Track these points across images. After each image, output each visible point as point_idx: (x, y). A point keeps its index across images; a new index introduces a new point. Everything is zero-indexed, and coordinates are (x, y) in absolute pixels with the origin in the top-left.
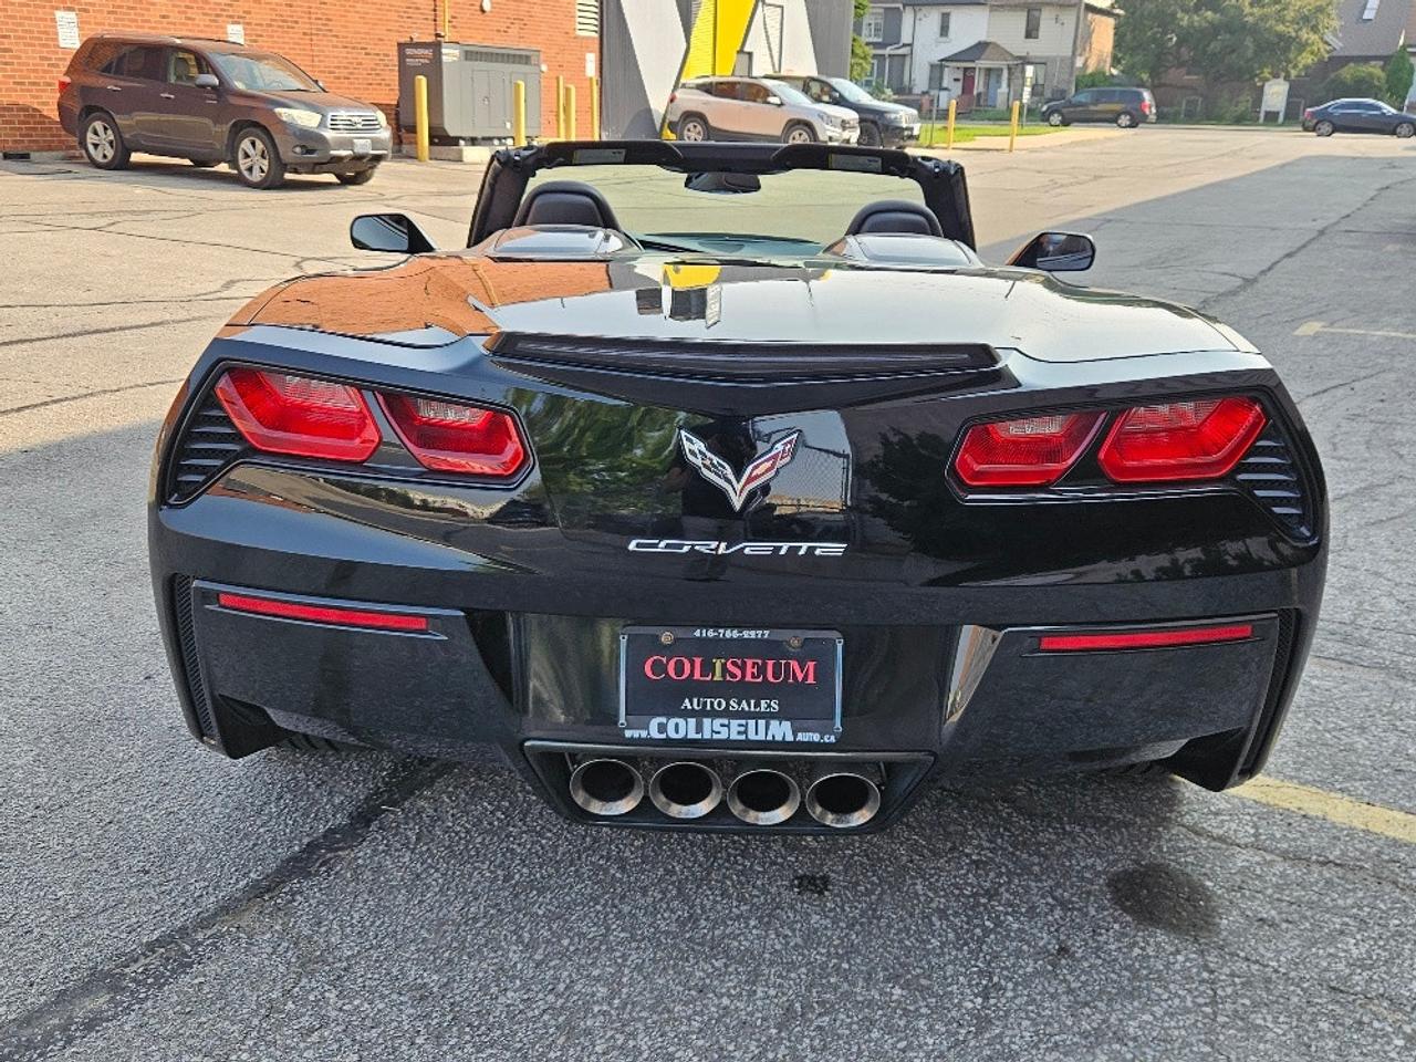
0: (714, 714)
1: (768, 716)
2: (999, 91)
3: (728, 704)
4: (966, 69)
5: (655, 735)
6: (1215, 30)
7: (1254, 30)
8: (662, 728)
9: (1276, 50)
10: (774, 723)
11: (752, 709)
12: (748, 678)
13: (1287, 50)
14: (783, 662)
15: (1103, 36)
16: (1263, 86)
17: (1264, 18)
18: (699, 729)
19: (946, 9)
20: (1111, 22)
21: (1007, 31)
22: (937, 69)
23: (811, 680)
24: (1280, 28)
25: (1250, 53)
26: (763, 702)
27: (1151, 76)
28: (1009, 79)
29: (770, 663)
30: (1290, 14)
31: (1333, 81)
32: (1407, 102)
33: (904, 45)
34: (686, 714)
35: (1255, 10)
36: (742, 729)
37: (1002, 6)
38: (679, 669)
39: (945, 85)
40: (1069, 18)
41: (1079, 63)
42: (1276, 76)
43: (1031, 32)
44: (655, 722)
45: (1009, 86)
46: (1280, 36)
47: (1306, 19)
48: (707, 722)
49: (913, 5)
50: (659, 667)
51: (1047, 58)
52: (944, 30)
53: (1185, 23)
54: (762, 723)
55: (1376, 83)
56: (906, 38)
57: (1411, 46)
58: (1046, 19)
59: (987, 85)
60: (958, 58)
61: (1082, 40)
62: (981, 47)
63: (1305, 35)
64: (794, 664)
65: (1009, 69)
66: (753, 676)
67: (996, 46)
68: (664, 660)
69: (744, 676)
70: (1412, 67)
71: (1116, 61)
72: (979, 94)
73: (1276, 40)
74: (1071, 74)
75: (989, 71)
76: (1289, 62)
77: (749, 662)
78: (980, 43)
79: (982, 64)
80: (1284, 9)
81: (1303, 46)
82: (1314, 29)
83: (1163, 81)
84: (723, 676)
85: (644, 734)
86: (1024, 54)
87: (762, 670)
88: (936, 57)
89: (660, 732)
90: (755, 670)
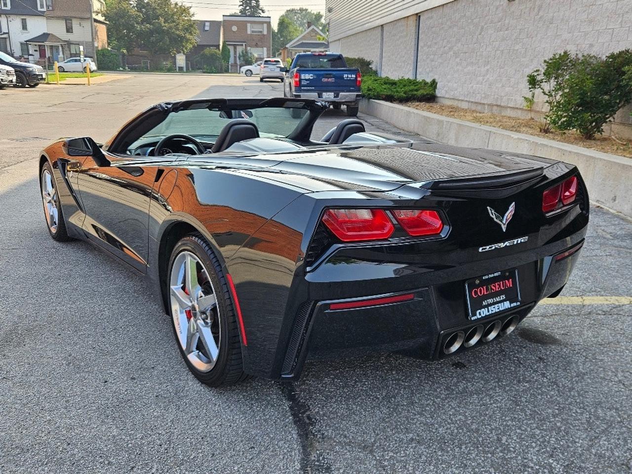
2: (59, 56)
4: (40, 46)
6: (151, 32)
7: (168, 32)
9: (178, 42)
13: (181, 42)
15: (102, 31)
16: (175, 56)
17: (171, 28)
19: (24, 17)
20: (104, 26)
21: (58, 29)
22: (25, 45)
24: (178, 32)
25: (168, 43)
27: (128, 52)
28: (63, 51)
30: (180, 27)
31: (202, 55)
32: (230, 63)
33: (4, 33)
35: (166, 24)
37: (52, 17)
39: (31, 53)
40: (87, 24)
41: (96, 45)
42: (179, 52)
43: (69, 30)
45: (63, 54)
46: (179, 36)
47: (187, 29)
49: (5, 14)
51: (80, 41)
52: (24, 27)
53: (138, 29)
55: (218, 56)
56: (4, 30)
57: (227, 42)
58: (75, 24)
59: (52, 53)
60: (35, 41)
61: (94, 34)
62: (45, 36)
63: (188, 36)
65: (62, 46)
67: (53, 35)
70: (229, 50)
71: (109, 44)
72: (49, 58)
73: (177, 37)
74: (93, 50)
75: (51, 47)
76: (183, 46)
78: (44, 34)
79: (47, 43)
80: (177, 25)
81: (188, 40)
82: (191, 33)
83: (133, 53)
86: (68, 40)
88: (23, 40)
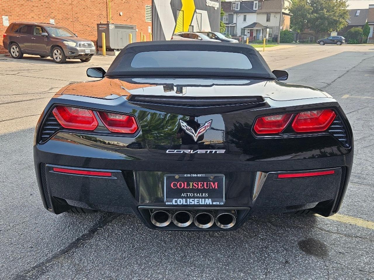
0: (190, 198)
1: (205, 198)
2: (260, 35)
3: (194, 195)
4: (251, 30)
5: (174, 203)
6: (317, 19)
7: (327, 19)
8: (176, 202)
9: (334, 24)
10: (207, 200)
11: (201, 196)
12: (199, 188)
13: (336, 24)
14: (209, 183)
15: (287, 20)
16: (330, 33)
17: (330, 15)
18: (186, 202)
19: (245, 14)
20: (289, 17)
21: (261, 19)
22: (243, 30)
23: (216, 188)
24: (334, 18)
25: (327, 25)
26: (204, 194)
27: (301, 31)
28: (263, 33)
29: (205, 183)
30: (337, 14)
31: (349, 32)
32: (369, 37)
33: (234, 24)
34: (183, 198)
35: (328, 13)
36: (198, 201)
37: (260, 13)
38: (181, 186)
39: (245, 34)
40: (278, 16)
41: (281, 28)
42: (334, 31)
43: (268, 20)
44: (174, 200)
45: (262, 34)
46: (335, 20)
47: (341, 16)
48: (188, 200)
49: (236, 13)
50: (175, 185)
51: (273, 27)
52: (245, 20)
53: (309, 17)
54: (203, 200)
55: (360, 32)
56: (234, 22)
57: (368, 23)
58: (272, 17)
59: (257, 34)
60: (249, 27)
61: (282, 22)
62: (255, 24)
63: (341, 20)
64: (212, 183)
65: (263, 30)
66: (201, 187)
67: (259, 24)
68: (176, 183)
69: (198, 187)
70: (370, 28)
71: (291, 27)
72: (255, 36)
73: (333, 21)
74: (279, 31)
75: (257, 30)
76: (337, 27)
77: (199, 183)
78: (254, 23)
79: (255, 28)
80: (335, 13)
81: (340, 23)
82: (343, 18)
83: (304, 32)
84: (193, 187)
85: (171, 203)
86: (266, 26)
87: (203, 185)
88: (243, 27)
89: (175, 203)
90: (201, 185)
